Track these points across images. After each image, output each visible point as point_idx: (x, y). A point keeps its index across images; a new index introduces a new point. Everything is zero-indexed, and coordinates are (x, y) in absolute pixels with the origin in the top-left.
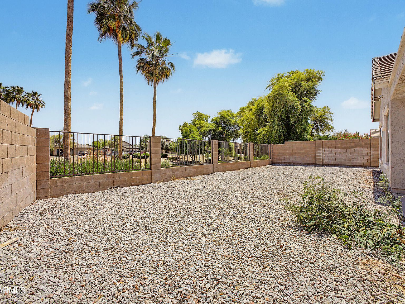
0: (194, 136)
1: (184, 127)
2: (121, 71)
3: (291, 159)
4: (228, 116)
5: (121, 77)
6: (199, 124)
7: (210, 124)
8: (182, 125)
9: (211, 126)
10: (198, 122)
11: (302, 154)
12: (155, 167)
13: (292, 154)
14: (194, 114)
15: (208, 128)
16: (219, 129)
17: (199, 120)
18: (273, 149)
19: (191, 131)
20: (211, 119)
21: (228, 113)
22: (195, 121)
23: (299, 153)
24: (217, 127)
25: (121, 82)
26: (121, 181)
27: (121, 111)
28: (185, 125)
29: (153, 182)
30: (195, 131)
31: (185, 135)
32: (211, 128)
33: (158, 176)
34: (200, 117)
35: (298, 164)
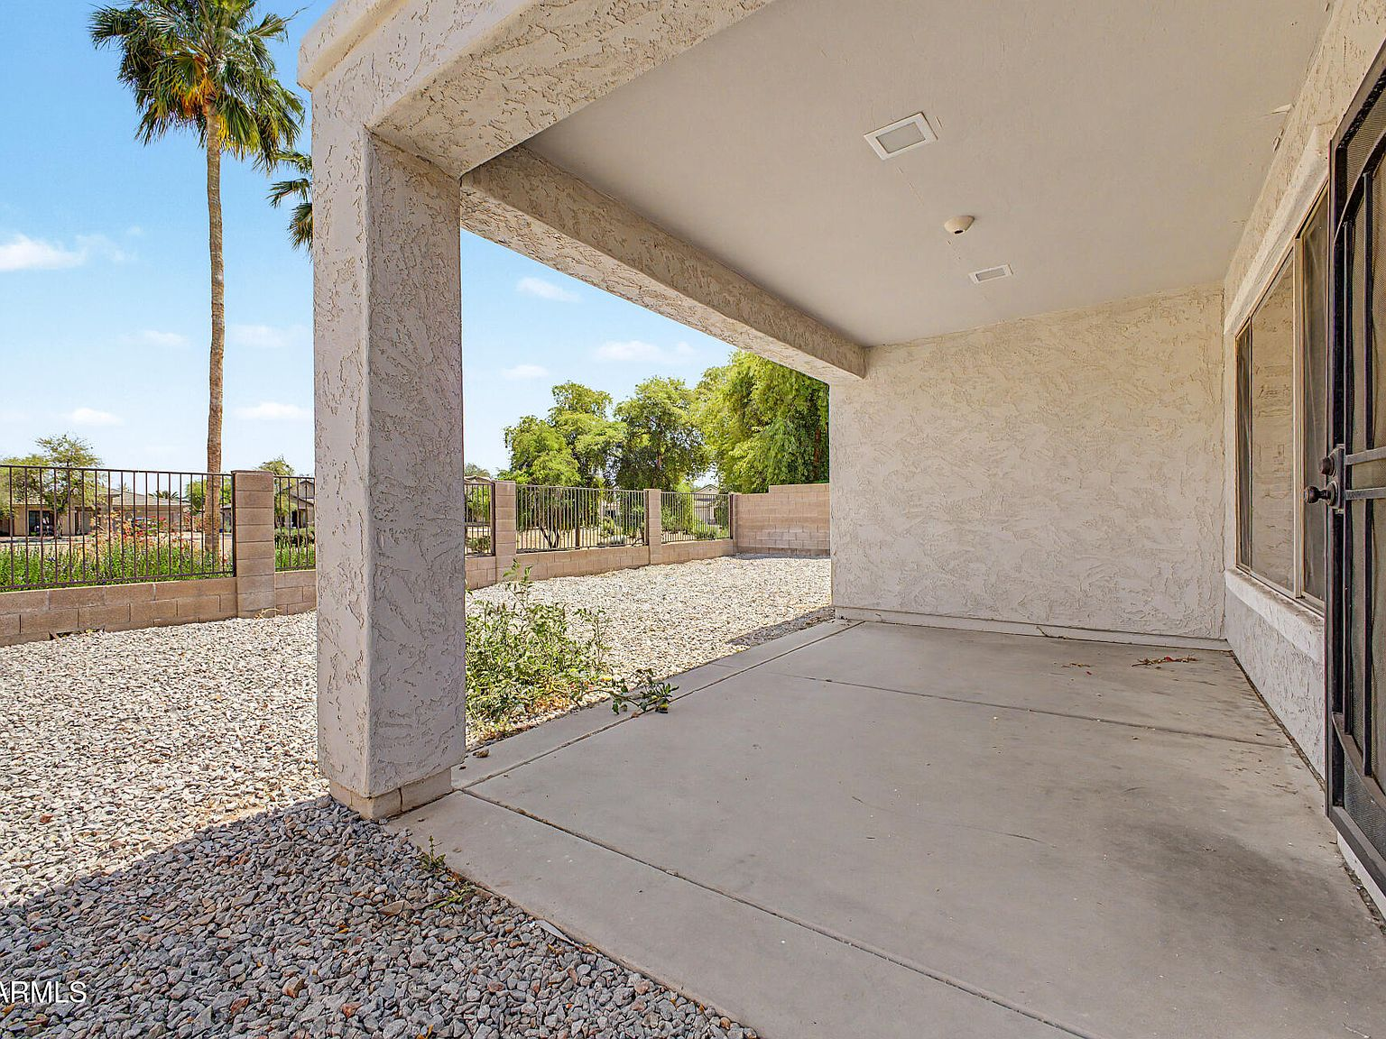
0: (553, 465)
1: (522, 431)
2: (215, 247)
3: (786, 537)
4: (669, 398)
5: (217, 265)
6: (570, 422)
7: (608, 425)
8: (515, 423)
9: (610, 432)
10: (567, 415)
11: (813, 521)
12: (250, 569)
13: (789, 522)
14: (557, 390)
15: (602, 439)
16: (641, 441)
17: (573, 408)
18: (740, 508)
19: (542, 447)
20: (615, 406)
21: (671, 388)
22: (560, 411)
23: (806, 519)
24: (633, 435)
25: (217, 284)
26: (112, 611)
27: (215, 382)
28: (527, 424)
29: (240, 614)
30: (556, 446)
31: (523, 461)
32: (610, 437)
33: (263, 596)
34: (578, 400)
35: (804, 553)
